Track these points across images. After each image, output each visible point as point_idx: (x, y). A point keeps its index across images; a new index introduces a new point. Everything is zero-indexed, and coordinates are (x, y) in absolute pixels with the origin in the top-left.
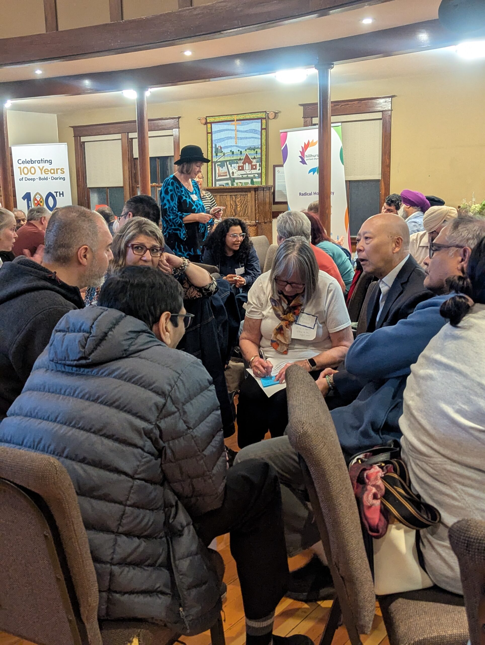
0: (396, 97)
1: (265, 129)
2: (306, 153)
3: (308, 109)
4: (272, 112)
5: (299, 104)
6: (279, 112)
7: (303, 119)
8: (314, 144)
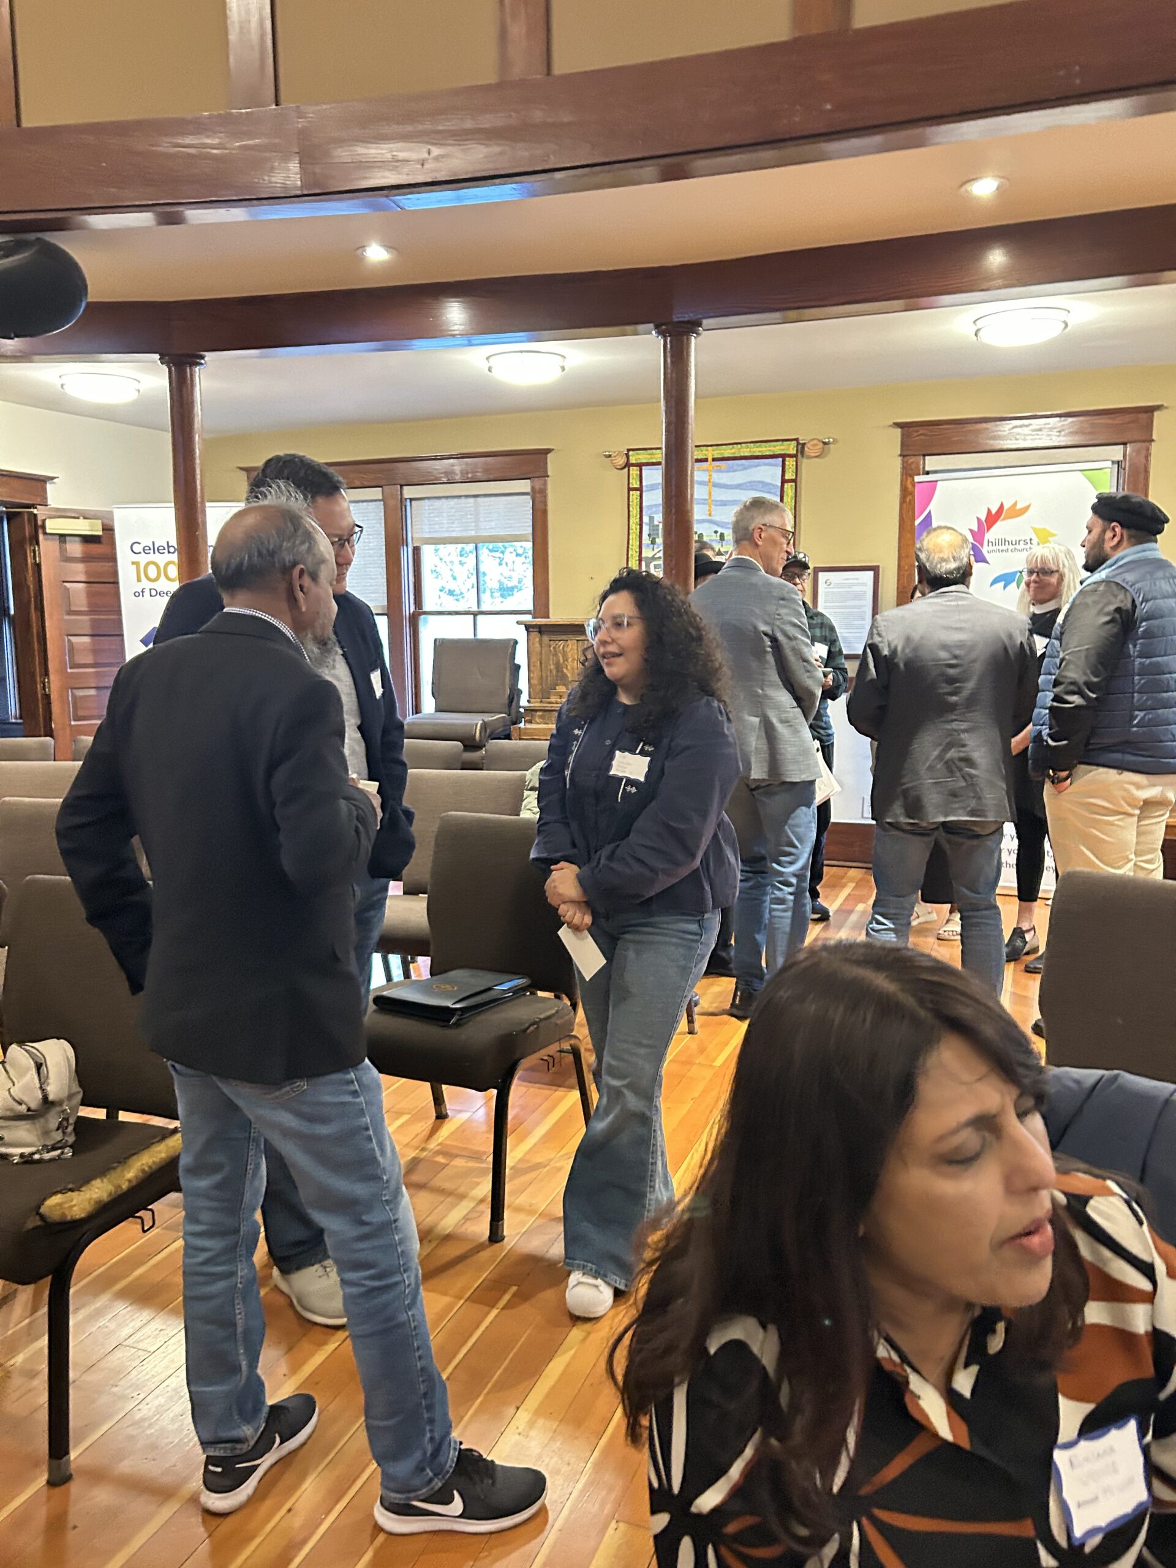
0: (1165, 411)
1: (794, 481)
2: (990, 536)
3: (915, 434)
4: (815, 442)
5: (891, 423)
6: (835, 441)
7: (900, 459)
8: (1016, 512)
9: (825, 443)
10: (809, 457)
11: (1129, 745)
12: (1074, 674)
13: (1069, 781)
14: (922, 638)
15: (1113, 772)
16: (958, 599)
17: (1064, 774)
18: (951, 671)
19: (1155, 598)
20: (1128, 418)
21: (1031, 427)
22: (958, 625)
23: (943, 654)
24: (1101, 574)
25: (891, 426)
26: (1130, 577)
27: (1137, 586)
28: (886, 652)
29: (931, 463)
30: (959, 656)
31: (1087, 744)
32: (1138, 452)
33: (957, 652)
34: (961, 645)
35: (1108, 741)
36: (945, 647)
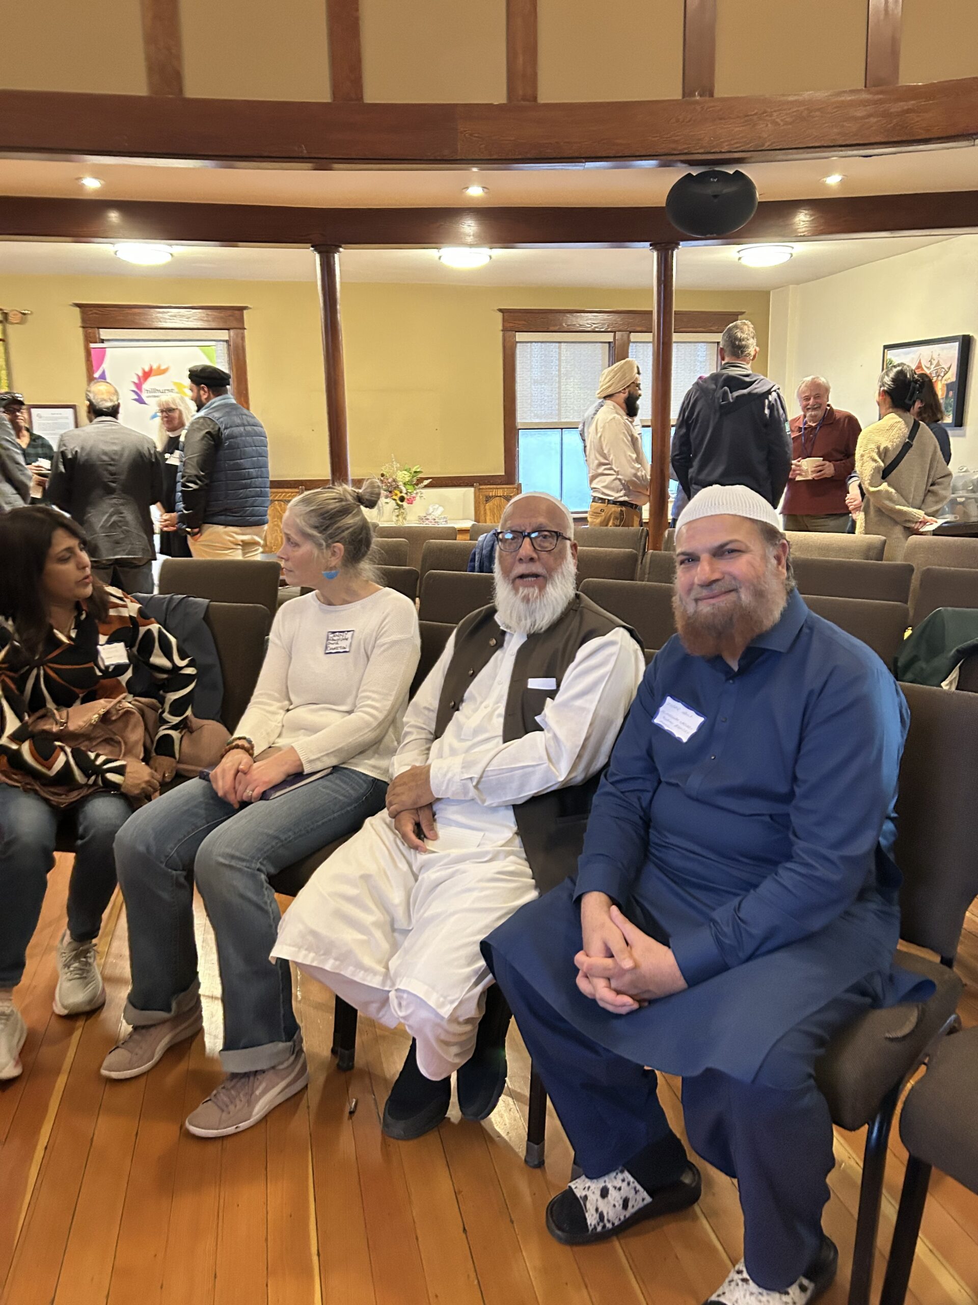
0: (249, 310)
2: (145, 386)
3: (90, 312)
4: (15, 312)
5: (71, 303)
6: (32, 313)
7: (81, 329)
8: (162, 372)
9: (24, 314)
10: (12, 323)
11: (226, 511)
12: (192, 471)
13: (199, 535)
14: (91, 448)
15: (221, 527)
16: (111, 425)
17: (197, 530)
18: (110, 468)
19: (231, 427)
20: (229, 312)
21: (169, 314)
22: (113, 441)
23: (105, 458)
24: (202, 413)
25: (71, 305)
26: (217, 415)
27: (221, 419)
28: (70, 456)
29: (104, 333)
30: (113, 460)
31: (205, 511)
32: (237, 335)
33: (114, 457)
34: (116, 453)
35: (217, 509)
36: (105, 453)
